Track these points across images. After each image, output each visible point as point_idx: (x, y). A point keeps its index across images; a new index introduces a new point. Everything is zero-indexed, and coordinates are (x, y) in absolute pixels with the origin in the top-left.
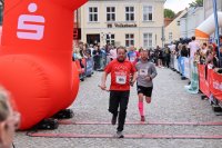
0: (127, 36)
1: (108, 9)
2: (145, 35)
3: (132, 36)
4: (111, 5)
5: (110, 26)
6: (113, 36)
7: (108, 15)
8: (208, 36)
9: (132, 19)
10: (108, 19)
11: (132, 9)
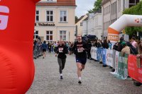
0: (48, 32)
2: (61, 32)
3: (51, 32)
6: (37, 32)
9: (52, 20)
11: (52, 13)
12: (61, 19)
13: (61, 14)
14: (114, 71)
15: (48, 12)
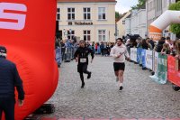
0: (85, 32)
1: (69, 10)
2: (100, 31)
3: (89, 32)
4: (71, 6)
5: (70, 24)
6: (73, 32)
7: (69, 15)
8: (161, 32)
9: (89, 18)
10: (69, 18)
11: (89, 10)
12: (100, 17)
13: (100, 11)
14: (153, 74)
15: (85, 10)
